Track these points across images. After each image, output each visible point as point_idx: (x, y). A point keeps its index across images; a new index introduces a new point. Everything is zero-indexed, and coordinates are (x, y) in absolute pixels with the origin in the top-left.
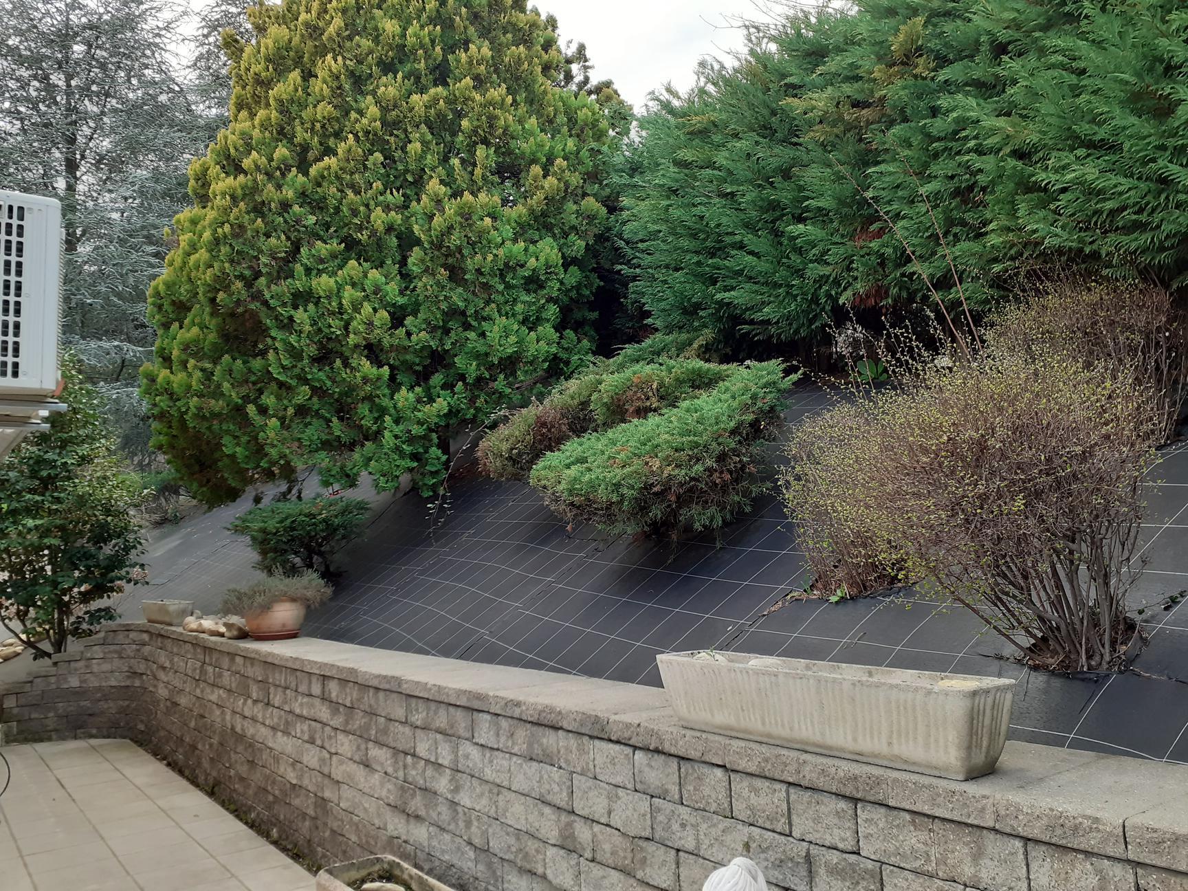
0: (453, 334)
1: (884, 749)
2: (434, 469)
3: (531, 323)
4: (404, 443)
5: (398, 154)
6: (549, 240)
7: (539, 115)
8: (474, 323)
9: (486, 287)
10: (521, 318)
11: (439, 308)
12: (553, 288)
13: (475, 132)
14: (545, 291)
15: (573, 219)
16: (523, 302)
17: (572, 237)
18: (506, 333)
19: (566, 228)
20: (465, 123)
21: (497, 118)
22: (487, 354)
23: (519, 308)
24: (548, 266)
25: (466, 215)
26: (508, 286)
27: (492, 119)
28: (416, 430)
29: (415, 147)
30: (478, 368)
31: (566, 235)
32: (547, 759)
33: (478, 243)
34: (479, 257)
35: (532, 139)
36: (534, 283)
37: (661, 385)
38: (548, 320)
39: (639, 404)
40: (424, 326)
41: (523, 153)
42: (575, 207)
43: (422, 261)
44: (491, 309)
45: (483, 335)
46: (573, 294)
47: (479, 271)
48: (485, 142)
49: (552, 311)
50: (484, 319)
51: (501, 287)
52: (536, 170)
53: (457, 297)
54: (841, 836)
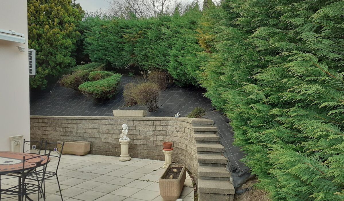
0: (49, 57)
1: (137, 116)
2: (45, 84)
3: (65, 56)
4: (39, 78)
5: (37, 18)
6: (69, 39)
7: (68, 13)
8: (54, 55)
9: (57, 48)
10: (63, 55)
11: (47, 51)
12: (70, 49)
13: (55, 15)
14: (68, 50)
15: (74, 35)
16: (64, 52)
17: (74, 39)
18: (61, 58)
19: (73, 37)
20: (53, 13)
21: (60, 13)
22: (56, 61)
23: (63, 53)
24: (69, 45)
25: (54, 34)
26: (61, 48)
27: (58, 13)
28: (42, 76)
29: (42, 17)
30: (54, 64)
31: (72, 38)
32: (95, 124)
33: (56, 40)
34: (56, 42)
35: (66, 18)
36: (66, 48)
37: (102, 75)
38: (68, 55)
39: (98, 78)
40: (43, 55)
41: (64, 21)
42: (74, 33)
43: (44, 42)
44: (58, 53)
45: (55, 57)
46: (73, 50)
47: (56, 45)
48: (56, 17)
49: (69, 54)
50: (56, 54)
51: (60, 48)
52: (67, 24)
53: (51, 50)
54: (132, 124)
